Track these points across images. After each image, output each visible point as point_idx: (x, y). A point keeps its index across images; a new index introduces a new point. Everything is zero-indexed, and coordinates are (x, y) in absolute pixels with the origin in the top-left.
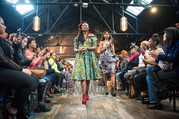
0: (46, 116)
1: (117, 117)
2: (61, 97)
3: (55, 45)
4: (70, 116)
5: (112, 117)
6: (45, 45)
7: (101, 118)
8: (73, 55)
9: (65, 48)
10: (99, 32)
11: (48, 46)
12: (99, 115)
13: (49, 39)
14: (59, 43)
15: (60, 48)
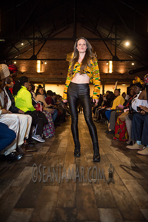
0: (11, 187)
1: (124, 194)
2: (38, 153)
3: (29, 58)
4: (50, 188)
5: (115, 194)
6: (11, 58)
7: (97, 194)
8: (59, 76)
9: (46, 63)
10: (107, 33)
11: (17, 59)
12: (95, 188)
13: (17, 47)
14: (36, 54)
15: (37, 64)
